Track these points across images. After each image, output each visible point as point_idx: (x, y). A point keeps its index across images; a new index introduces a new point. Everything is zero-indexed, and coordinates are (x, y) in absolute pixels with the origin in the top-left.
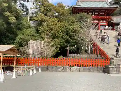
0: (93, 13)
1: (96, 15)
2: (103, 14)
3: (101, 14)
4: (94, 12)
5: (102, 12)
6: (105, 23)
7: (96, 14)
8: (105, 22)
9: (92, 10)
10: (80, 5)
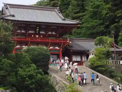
2: (54, 33)
3: (50, 33)
4: (38, 30)
7: (41, 32)
8: (57, 48)
9: (34, 26)
10: (13, 16)
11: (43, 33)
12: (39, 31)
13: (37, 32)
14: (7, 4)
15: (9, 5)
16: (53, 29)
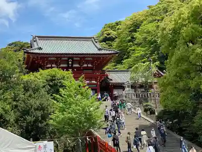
0: (68, 64)
1: (75, 68)
2: (90, 65)
4: (70, 63)
5: (87, 62)
6: (94, 84)
7: (75, 66)
8: (94, 82)
9: (66, 59)
10: (40, 49)
11: (78, 66)
12: (72, 64)
13: (70, 65)
14: (36, 36)
15: (39, 37)
16: (88, 61)
